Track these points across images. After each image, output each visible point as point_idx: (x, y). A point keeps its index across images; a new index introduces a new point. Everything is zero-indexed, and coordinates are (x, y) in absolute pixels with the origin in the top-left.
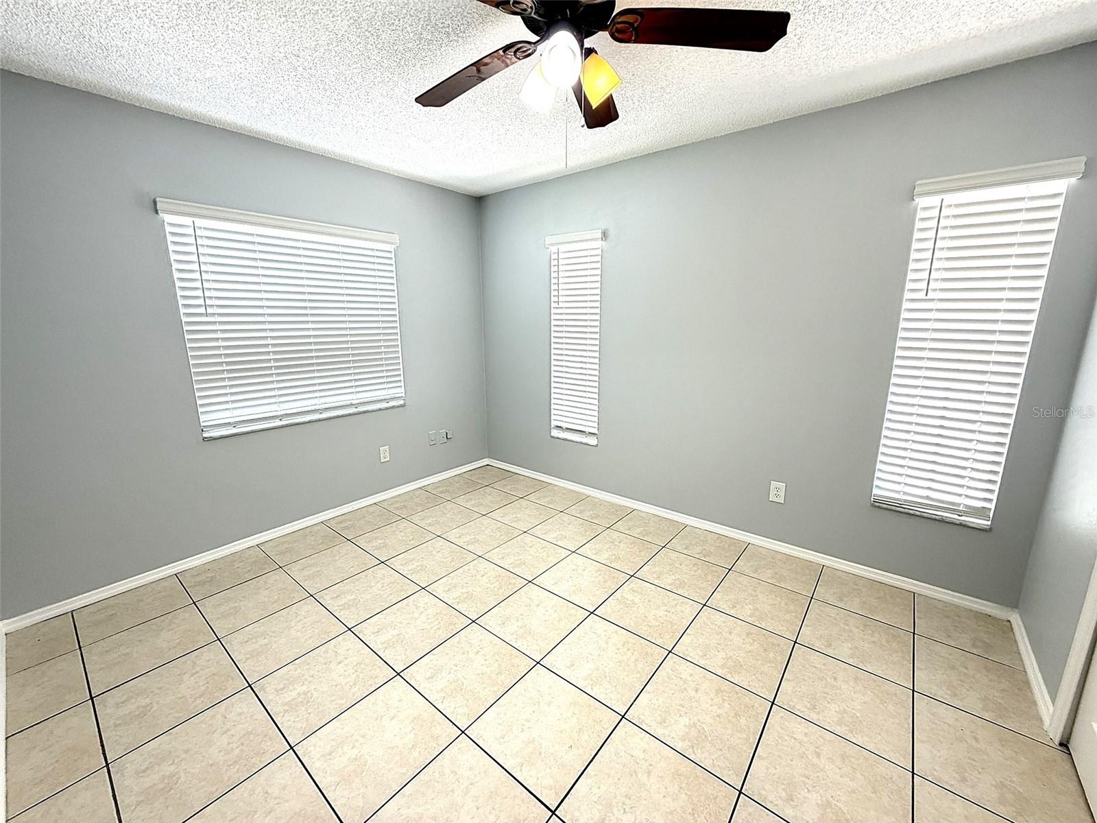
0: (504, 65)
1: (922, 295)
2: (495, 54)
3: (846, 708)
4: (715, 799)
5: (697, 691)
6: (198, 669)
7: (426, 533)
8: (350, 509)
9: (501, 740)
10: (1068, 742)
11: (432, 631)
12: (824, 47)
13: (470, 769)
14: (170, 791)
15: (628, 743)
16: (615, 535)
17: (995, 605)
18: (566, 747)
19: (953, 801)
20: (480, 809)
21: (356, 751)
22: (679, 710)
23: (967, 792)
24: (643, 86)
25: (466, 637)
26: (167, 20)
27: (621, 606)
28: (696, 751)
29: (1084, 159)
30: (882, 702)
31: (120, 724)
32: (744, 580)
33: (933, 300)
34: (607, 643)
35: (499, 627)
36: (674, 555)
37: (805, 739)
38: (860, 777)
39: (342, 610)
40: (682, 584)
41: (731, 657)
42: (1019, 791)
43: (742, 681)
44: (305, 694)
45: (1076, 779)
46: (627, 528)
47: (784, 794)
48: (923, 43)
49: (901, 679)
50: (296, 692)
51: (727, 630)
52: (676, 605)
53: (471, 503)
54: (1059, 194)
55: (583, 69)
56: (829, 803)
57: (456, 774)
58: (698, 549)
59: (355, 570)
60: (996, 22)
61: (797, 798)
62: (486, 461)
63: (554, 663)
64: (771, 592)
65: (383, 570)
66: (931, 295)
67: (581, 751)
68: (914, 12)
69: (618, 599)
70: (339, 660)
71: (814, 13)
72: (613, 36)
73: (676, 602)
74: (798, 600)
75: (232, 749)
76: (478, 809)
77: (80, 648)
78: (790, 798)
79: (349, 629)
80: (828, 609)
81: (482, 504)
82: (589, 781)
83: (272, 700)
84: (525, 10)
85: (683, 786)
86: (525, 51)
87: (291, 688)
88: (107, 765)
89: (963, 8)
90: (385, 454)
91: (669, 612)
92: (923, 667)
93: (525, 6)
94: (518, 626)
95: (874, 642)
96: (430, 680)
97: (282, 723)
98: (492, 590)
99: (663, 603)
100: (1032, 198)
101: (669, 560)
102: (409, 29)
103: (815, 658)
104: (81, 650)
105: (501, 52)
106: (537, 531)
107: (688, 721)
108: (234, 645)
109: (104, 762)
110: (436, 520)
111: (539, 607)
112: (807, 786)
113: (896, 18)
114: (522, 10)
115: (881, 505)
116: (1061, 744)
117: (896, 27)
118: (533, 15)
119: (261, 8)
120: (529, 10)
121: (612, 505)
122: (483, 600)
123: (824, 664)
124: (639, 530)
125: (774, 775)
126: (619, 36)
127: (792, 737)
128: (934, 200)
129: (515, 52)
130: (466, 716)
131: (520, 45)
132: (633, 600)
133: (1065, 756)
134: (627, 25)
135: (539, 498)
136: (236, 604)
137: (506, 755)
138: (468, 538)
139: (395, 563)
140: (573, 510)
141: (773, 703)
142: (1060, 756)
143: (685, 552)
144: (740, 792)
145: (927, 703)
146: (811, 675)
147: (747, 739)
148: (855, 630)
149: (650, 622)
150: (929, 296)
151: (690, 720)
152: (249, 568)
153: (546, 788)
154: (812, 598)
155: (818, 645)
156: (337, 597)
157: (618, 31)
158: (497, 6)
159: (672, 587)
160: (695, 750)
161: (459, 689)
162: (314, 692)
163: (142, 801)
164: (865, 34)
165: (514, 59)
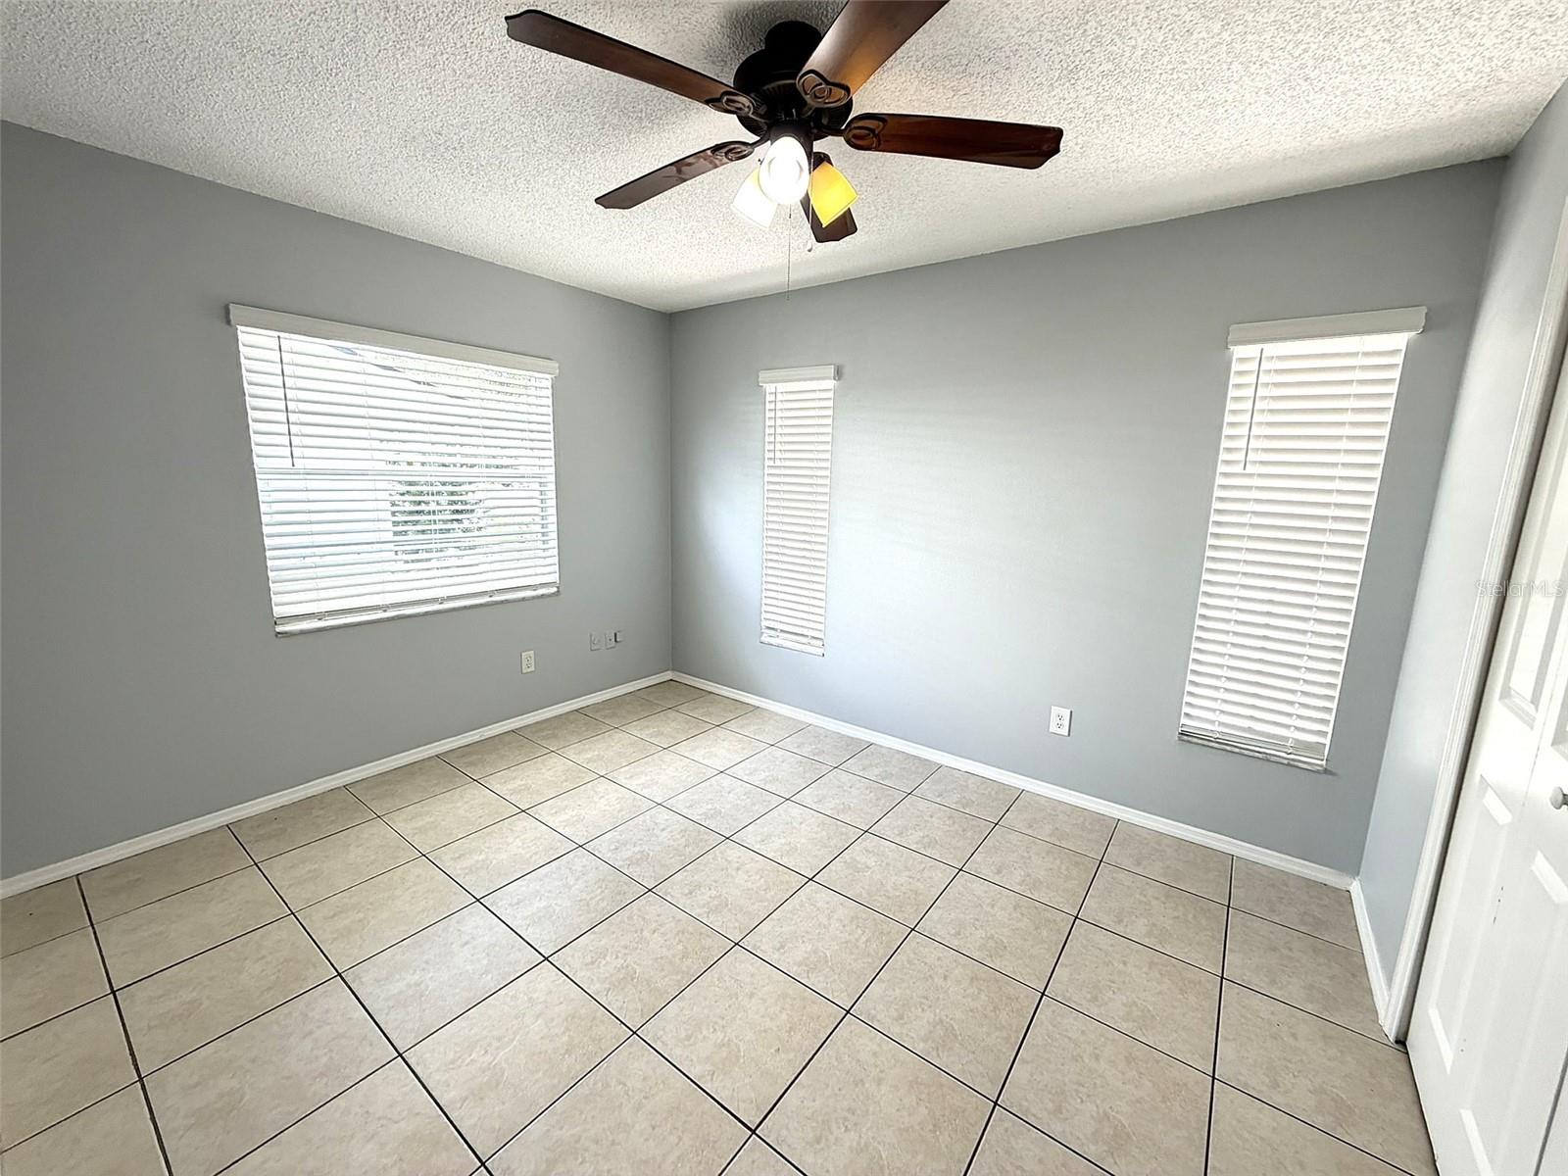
0: (711, 166)
1: (1239, 469)
2: (701, 154)
3: (1136, 1000)
4: (963, 1112)
5: (945, 978)
6: (264, 952)
7: (585, 772)
8: (477, 738)
9: (686, 1043)
10: (1406, 1039)
11: (593, 902)
12: (1113, 159)
13: (644, 1079)
14: (231, 1111)
15: (853, 1044)
16: (845, 777)
17: (1332, 870)
18: (772, 1051)
19: (1260, 1110)
20: (657, 1129)
21: (488, 1058)
22: (921, 1003)
23: (1278, 1099)
24: (888, 191)
25: (639, 910)
26: (270, 84)
27: (851, 871)
28: (941, 1055)
29: (1424, 309)
30: (1182, 991)
31: (156, 1026)
32: (1014, 837)
33: (1251, 475)
34: (829, 919)
35: (684, 897)
36: (922, 805)
37: (1082, 1039)
38: (1147, 1082)
39: (467, 874)
40: (932, 843)
41: (992, 937)
42: (1342, 1098)
43: (1005, 966)
44: (417, 985)
45: (1411, 1083)
46: (861, 768)
47: (1050, 1106)
48: (1231, 160)
49: (1207, 963)
50: (405, 982)
51: (988, 901)
52: (924, 869)
53: (647, 732)
54: (1398, 351)
55: (811, 183)
56: (1106, 1115)
57: (625, 1085)
58: (956, 797)
59: (485, 821)
60: (1315, 143)
61: (1067, 1110)
62: (668, 675)
63: (759, 944)
64: (1048, 853)
65: (524, 822)
66: (1250, 469)
67: (791, 1056)
68: (1217, 127)
69: (846, 862)
70: (464, 941)
71: (1098, 121)
72: (848, 142)
73: (923, 865)
74: (1083, 864)
75: (317, 1057)
76: (654, 1128)
77: (92, 925)
78: (1059, 1110)
79: (478, 900)
80: (1122, 875)
81: (662, 734)
82: (802, 1093)
83: (371, 993)
84: (740, 109)
85: (923, 1097)
86: (739, 152)
87: (398, 977)
88: (141, 1079)
89: (1275, 126)
90: (529, 661)
91: (913, 878)
92: (1237, 949)
93: (740, 105)
94: (710, 897)
95: (1178, 917)
96: (590, 967)
97: (386, 1023)
98: (676, 850)
99: (906, 867)
100: (1366, 354)
101: (916, 811)
102: (589, 111)
103: (1101, 938)
104: (93, 928)
105: (709, 152)
106: (738, 771)
107: (932, 1016)
108: (315, 920)
109: (136, 1075)
110: (598, 755)
111: (740, 872)
112: (1081, 1095)
113: (1196, 132)
114: (737, 108)
115: (1190, 739)
116: (1397, 1042)
117: (1198, 141)
118: (750, 115)
119: (399, 77)
120: (746, 110)
121: (842, 736)
122: (663, 862)
123: (1112, 945)
124: (877, 771)
125: (1039, 1082)
126: (859, 142)
127: (1065, 1036)
128: (1251, 350)
129: (726, 153)
130: (639, 1013)
131: (733, 146)
132: (866, 863)
133: (1401, 1056)
134: (867, 132)
135: (742, 727)
136: (316, 866)
137: (692, 1060)
138: (643, 779)
139: (543, 813)
140: (788, 743)
141: (1043, 994)
142: (1393, 1055)
143: (938, 800)
144: (996, 1103)
145: (1238, 994)
146: (1095, 959)
147: (1007, 1039)
148: (1154, 902)
149: (887, 891)
150: (1247, 471)
151: (935, 1016)
152: (333, 818)
153: (744, 1101)
154: (1101, 861)
155: (1106, 921)
156: (459, 858)
157: (855, 137)
158: (707, 102)
159: (919, 846)
160: (940, 1052)
161: (629, 979)
162: (430, 983)
163: (193, 1124)
164: (1163, 147)
165: (725, 160)
